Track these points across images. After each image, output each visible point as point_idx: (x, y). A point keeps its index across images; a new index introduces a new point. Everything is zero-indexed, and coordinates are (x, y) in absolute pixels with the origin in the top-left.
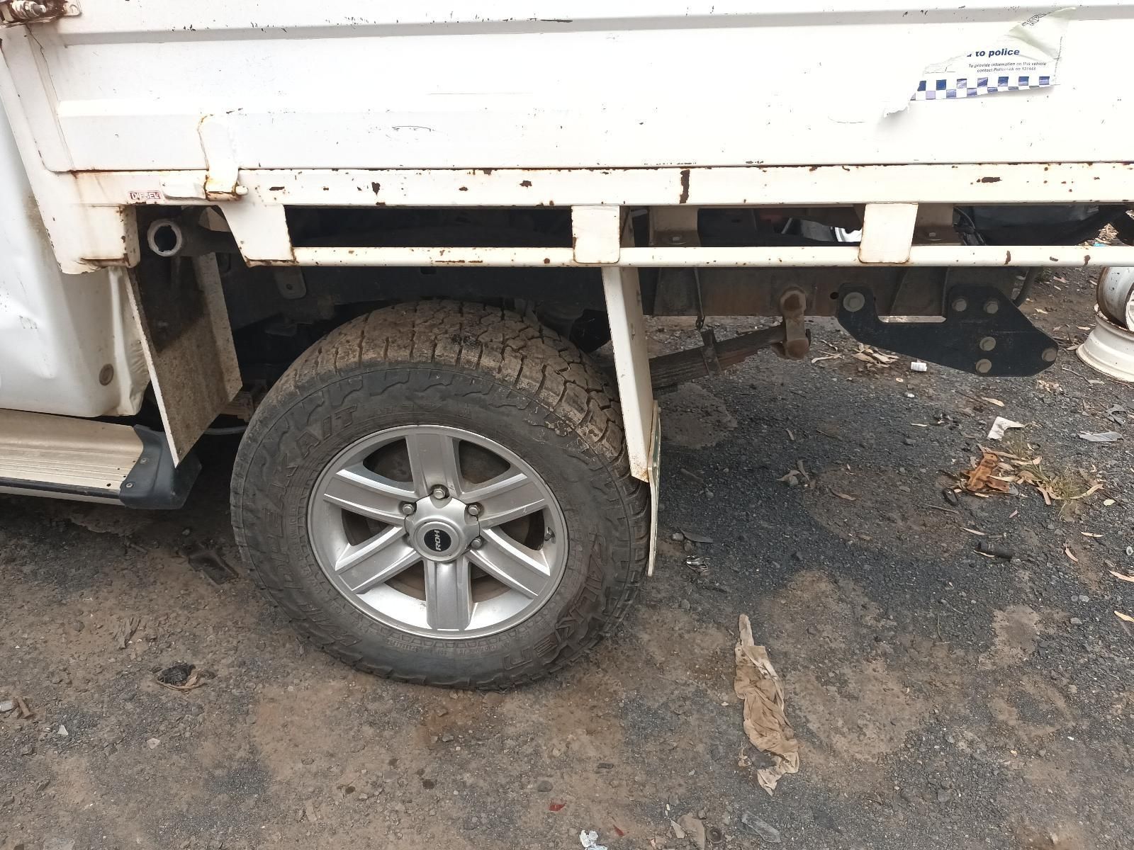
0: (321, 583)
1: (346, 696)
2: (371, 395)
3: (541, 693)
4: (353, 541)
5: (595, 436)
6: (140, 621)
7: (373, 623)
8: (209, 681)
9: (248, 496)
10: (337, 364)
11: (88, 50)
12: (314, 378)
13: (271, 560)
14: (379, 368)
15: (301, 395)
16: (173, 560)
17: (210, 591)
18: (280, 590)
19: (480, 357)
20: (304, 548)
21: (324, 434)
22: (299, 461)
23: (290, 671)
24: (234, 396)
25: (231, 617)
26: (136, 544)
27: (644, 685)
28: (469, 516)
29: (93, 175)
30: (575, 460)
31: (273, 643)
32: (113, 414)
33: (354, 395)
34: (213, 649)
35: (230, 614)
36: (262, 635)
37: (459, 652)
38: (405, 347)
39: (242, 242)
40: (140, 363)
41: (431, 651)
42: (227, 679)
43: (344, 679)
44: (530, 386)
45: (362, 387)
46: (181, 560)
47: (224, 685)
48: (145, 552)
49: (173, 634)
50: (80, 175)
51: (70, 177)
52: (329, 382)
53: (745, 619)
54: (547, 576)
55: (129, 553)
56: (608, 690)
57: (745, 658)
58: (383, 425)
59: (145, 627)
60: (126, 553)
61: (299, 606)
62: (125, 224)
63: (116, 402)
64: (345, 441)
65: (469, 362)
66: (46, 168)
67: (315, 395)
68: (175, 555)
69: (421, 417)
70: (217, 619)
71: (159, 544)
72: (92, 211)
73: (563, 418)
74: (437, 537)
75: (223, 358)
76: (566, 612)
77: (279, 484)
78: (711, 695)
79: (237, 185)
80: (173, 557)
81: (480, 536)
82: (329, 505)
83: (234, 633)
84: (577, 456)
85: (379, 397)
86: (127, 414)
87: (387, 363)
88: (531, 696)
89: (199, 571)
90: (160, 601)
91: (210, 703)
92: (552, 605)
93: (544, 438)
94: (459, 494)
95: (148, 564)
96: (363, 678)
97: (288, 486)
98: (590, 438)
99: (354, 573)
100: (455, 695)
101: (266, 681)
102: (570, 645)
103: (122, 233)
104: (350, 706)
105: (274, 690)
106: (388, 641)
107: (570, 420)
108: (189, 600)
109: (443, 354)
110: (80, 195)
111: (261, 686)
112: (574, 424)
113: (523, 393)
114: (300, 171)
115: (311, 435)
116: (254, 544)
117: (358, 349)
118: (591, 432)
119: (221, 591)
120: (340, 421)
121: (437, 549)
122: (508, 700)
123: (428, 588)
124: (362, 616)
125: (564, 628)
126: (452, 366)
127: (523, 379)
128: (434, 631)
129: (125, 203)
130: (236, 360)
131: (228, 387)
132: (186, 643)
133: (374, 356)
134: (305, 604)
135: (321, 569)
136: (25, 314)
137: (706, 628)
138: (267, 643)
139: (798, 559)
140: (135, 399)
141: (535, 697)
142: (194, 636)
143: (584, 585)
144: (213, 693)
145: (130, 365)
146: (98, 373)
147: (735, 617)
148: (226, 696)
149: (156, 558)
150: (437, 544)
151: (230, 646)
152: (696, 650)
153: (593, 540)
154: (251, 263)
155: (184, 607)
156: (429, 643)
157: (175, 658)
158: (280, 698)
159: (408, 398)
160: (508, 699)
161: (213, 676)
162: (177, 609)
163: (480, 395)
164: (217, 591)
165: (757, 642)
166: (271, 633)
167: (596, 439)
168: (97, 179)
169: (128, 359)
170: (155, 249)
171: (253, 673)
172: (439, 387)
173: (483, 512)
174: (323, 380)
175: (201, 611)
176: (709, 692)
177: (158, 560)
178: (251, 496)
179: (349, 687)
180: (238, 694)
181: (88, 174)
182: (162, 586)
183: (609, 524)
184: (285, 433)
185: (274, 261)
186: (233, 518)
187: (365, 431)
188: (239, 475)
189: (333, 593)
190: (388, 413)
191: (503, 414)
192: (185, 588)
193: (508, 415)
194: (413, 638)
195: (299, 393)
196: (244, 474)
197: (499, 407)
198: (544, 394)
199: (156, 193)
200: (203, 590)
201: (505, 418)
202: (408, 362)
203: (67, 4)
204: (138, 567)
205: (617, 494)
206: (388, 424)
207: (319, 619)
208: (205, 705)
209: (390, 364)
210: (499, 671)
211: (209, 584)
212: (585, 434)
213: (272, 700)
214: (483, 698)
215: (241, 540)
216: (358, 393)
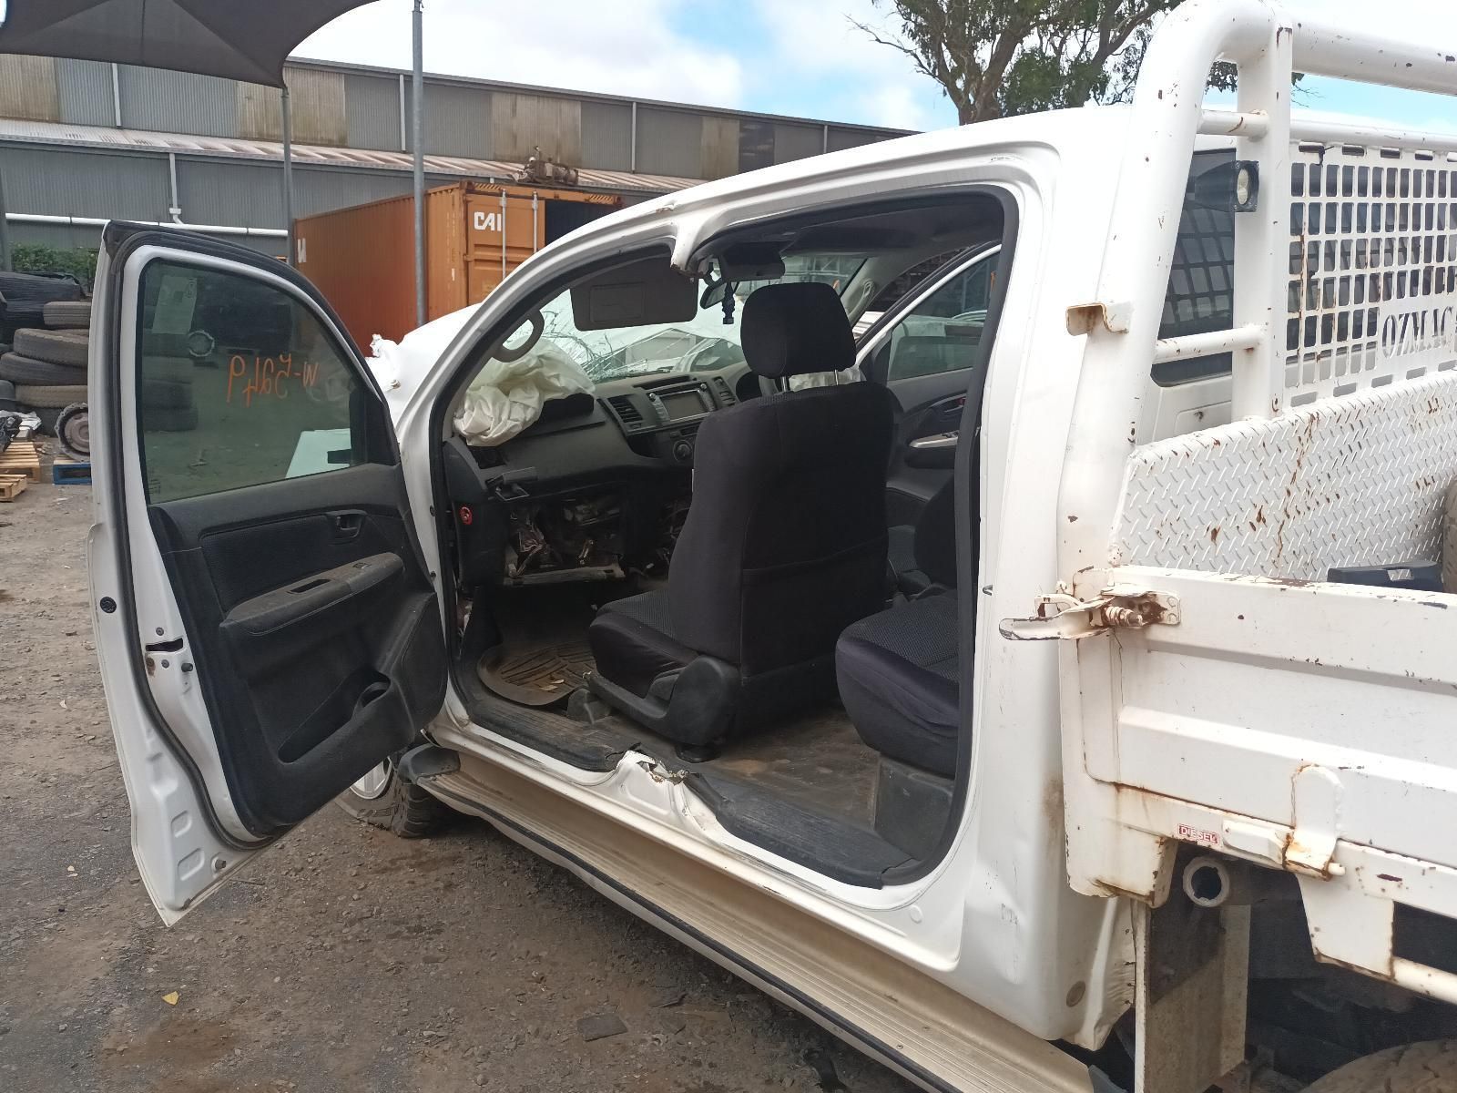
11: (1176, 660)
24: (1228, 1070)
29: (1140, 794)
32: (1068, 1040)
39: (1317, 929)
40: (1119, 988)
50: (1124, 790)
51: (1113, 789)
62: (1162, 857)
63: (1077, 1026)
66: (1087, 772)
72: (1126, 832)
79: (1331, 860)
86: (1084, 1046)
103: (1156, 868)
110: (1117, 811)
114: (1433, 865)
129: (1170, 836)
131: (1224, 1054)
136: (1009, 903)
140: (1099, 1031)
145: (1106, 989)
146: (1066, 991)
154: (1323, 958)
168: (1144, 800)
169: (1107, 980)
170: (1190, 892)
181: (1134, 791)
185: (1358, 967)
199: (1213, 836)
203: (1166, 612)
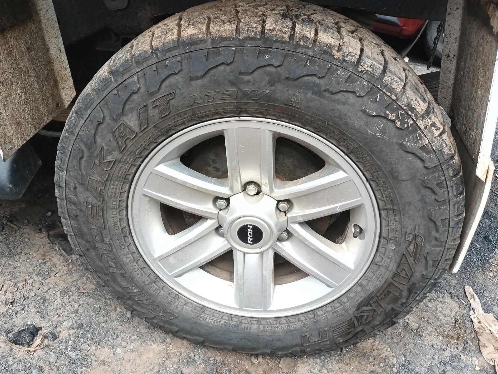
0: (141, 269)
1: (165, 359)
2: (191, 79)
3: (326, 358)
4: (170, 230)
5: (437, 130)
6: (3, 286)
7: (187, 302)
8: (52, 342)
9: (70, 189)
10: (153, 43)
12: (128, 60)
13: (95, 248)
14: (200, 47)
15: (115, 81)
16: (37, 235)
17: (61, 261)
18: (106, 274)
19: (316, 33)
20: (126, 238)
21: (140, 125)
22: (116, 155)
23: (119, 334)
24: (69, 103)
25: (75, 283)
26: (11, 222)
27: (409, 350)
28: (278, 212)
30: (410, 157)
31: (107, 307)
33: (172, 80)
34: (58, 311)
35: (74, 281)
36: (99, 300)
37: (262, 329)
38: (230, 22)
41: (238, 326)
42: (67, 341)
43: (163, 342)
44: (373, 69)
45: (180, 70)
46: (43, 235)
47: (63, 347)
48: (18, 228)
49: (28, 298)
52: (145, 65)
53: (469, 290)
54: (350, 269)
55: (5, 229)
56: (380, 355)
57: (482, 324)
58: (202, 117)
59: (6, 292)
60: (3, 228)
61: (123, 288)
64: (163, 135)
65: (304, 37)
67: (130, 80)
68: (38, 231)
69: (244, 107)
70: (64, 285)
71: (29, 222)
73: (405, 108)
74: (250, 231)
75: (57, 67)
76: (367, 302)
77: (97, 178)
78: (465, 360)
80: (38, 233)
81: (287, 231)
82: (148, 199)
83: (76, 298)
84: (415, 152)
85: (199, 82)
87: (209, 41)
88: (318, 361)
89: (56, 244)
90: (23, 269)
91: (50, 364)
92: (352, 295)
93: (381, 130)
94: (272, 190)
95: (18, 238)
96: (179, 342)
97: (107, 180)
98: (430, 131)
99: (171, 259)
100: (256, 360)
101: (98, 343)
102: (365, 329)
104: (168, 369)
105: (104, 353)
106: (201, 317)
107: (413, 109)
108: (45, 268)
109: (275, 28)
111: (94, 348)
112: (416, 116)
113: (365, 76)
115: (127, 127)
116: (80, 234)
117: (177, 27)
118: (433, 125)
119: (70, 261)
120: (157, 110)
121: (249, 242)
122: (299, 365)
123: (237, 274)
124: (178, 296)
125: (362, 316)
126: (284, 42)
127: (366, 59)
128: (241, 309)
130: (69, 70)
131: (63, 94)
132: (37, 306)
133: (194, 32)
134: (128, 286)
135: (141, 256)
137: (442, 297)
138: (102, 306)
139: (490, 241)
141: (321, 362)
142: (45, 299)
143: (390, 280)
144: (53, 355)
147: (460, 288)
148: (64, 359)
149: (25, 233)
150: (249, 238)
151: (72, 309)
152: (441, 318)
153: (410, 239)
155: (39, 274)
156: (236, 320)
157: (26, 319)
158: (110, 360)
159: (232, 83)
160: (299, 363)
161: (55, 337)
162: (34, 276)
163: (315, 79)
164: (67, 261)
165: (486, 311)
166: (105, 298)
167: (437, 133)
171: (89, 335)
172: (269, 69)
173: (292, 208)
174: (138, 63)
175: (52, 278)
176: (462, 357)
177: (26, 235)
178: (72, 189)
179: (167, 350)
180: (74, 357)
182: (25, 256)
183: (432, 224)
184: (100, 124)
186: (59, 210)
187: (184, 123)
188: (61, 169)
189: (152, 277)
190: (208, 102)
191: (338, 102)
192: (43, 258)
193: (344, 104)
194: (222, 315)
195: (113, 79)
196: (65, 167)
197: (336, 93)
198: (387, 78)
200: (56, 260)
201: (340, 107)
202: (234, 39)
204: (11, 240)
205: (446, 194)
206: (208, 116)
207: (141, 299)
208: (45, 366)
209: (213, 40)
210: (297, 345)
211: (61, 255)
212: (426, 128)
213: (103, 362)
214: (279, 363)
215: (68, 229)
216: (177, 77)
